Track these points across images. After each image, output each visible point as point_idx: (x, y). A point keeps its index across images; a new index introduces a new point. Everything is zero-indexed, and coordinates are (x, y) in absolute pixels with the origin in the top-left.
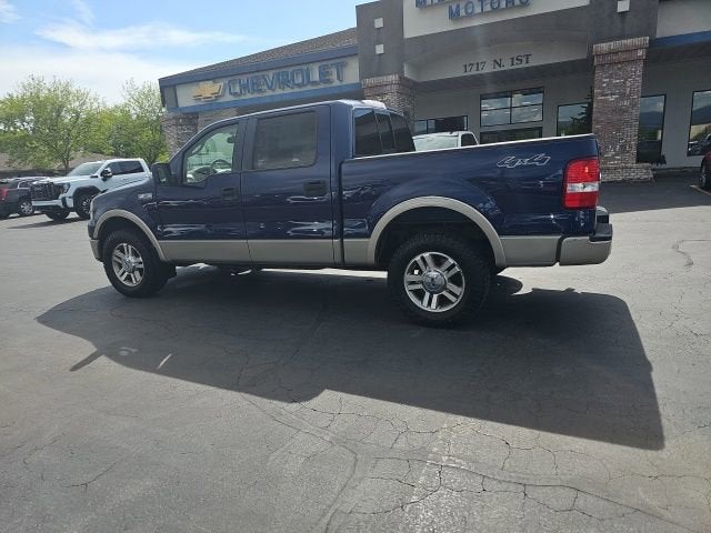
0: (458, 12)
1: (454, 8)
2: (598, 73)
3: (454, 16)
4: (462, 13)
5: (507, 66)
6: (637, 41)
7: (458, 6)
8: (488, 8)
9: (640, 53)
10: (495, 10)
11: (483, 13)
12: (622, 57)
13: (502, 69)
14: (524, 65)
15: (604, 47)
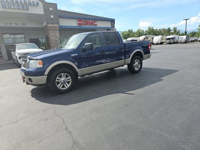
0: (5, 6)
1: (4, 4)
2: (50, 32)
3: (4, 7)
4: (7, 6)
5: (20, 26)
6: (57, 25)
7: (5, 4)
8: (16, 7)
9: (58, 28)
10: (19, 9)
11: (14, 9)
12: (54, 28)
13: (18, 26)
14: (25, 26)
15: (50, 25)
